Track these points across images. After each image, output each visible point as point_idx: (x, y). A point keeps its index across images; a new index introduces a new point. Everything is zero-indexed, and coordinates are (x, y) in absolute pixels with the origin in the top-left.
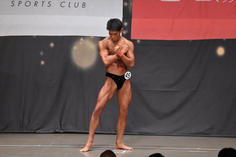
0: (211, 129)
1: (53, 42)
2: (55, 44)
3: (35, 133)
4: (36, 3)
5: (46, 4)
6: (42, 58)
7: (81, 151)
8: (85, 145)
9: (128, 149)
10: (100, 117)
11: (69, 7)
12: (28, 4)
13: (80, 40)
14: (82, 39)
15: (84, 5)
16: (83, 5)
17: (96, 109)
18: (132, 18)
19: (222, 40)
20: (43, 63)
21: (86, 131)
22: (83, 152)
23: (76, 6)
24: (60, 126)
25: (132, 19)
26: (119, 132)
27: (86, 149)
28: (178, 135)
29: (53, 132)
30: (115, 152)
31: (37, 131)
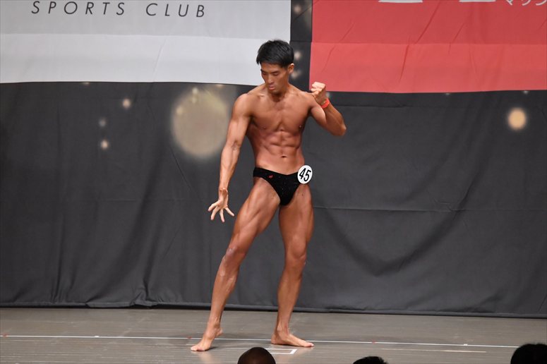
0: (496, 299)
1: (129, 98)
2: (134, 101)
3: (87, 307)
4: (90, 5)
5: (113, 8)
6: (104, 134)
7: (192, 348)
8: (201, 336)
9: (302, 345)
10: (238, 269)
11: (166, 15)
12: (71, 8)
13: (190, 91)
14: (195, 91)
15: (201, 10)
16: (198, 11)
17: (230, 250)
18: (311, 41)
19: (520, 93)
20: (105, 145)
21: (204, 302)
22: (198, 351)
23: (183, 13)
24: (144, 292)
25: (312, 43)
26: (282, 306)
27: (204, 344)
28: (419, 312)
29: (128, 305)
30: (273, 351)
31: (90, 304)
